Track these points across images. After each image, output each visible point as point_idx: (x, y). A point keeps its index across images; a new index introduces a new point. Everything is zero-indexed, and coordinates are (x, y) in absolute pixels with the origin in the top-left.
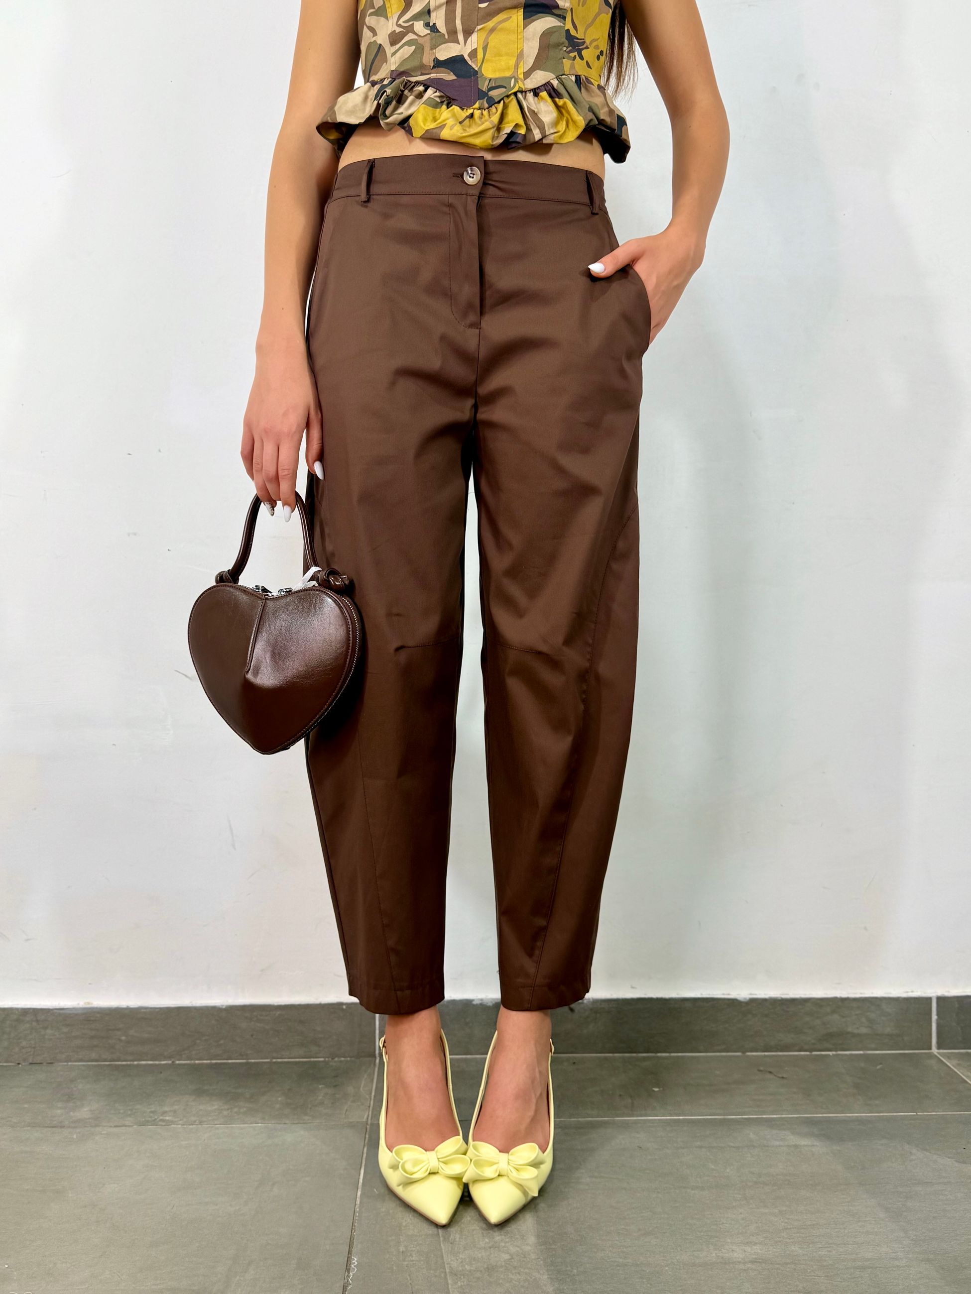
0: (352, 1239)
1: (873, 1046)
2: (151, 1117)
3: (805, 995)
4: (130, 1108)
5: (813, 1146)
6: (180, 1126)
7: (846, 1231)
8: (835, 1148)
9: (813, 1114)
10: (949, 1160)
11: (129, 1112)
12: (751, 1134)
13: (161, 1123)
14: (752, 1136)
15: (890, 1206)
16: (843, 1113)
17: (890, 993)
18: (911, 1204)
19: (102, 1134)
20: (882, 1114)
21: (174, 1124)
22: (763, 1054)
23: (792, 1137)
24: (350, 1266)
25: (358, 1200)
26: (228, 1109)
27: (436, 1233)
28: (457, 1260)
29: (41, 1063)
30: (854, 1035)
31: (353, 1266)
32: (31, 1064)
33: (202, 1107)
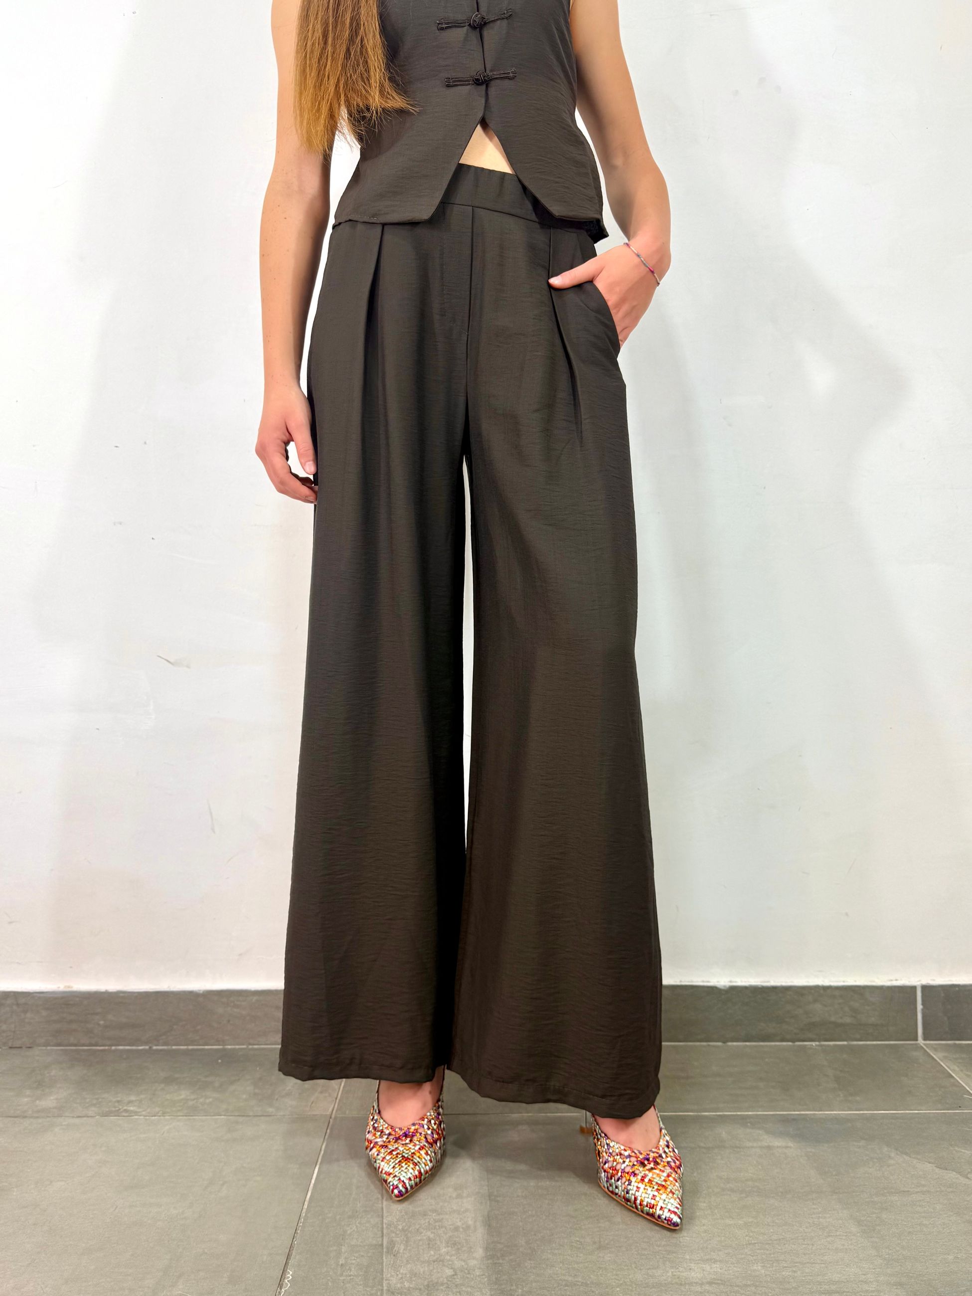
0: (291, 1247)
1: (858, 1036)
2: (115, 1107)
3: (786, 983)
4: (97, 1096)
5: (787, 1147)
6: (142, 1117)
7: (814, 1248)
8: (809, 1150)
9: (791, 1111)
10: (929, 1165)
11: (94, 1102)
12: (724, 1133)
13: (124, 1114)
14: (724, 1135)
15: (863, 1218)
16: (821, 1111)
17: (874, 981)
18: (885, 1216)
19: (62, 1125)
20: (862, 1112)
21: (136, 1115)
22: (744, 1044)
23: (766, 1137)
24: (284, 1282)
25: (306, 1203)
26: (194, 1100)
27: (380, 1243)
28: (397, 1275)
29: (21, 1047)
30: (837, 1025)
31: (286, 1281)
32: (11, 1048)
33: (168, 1097)
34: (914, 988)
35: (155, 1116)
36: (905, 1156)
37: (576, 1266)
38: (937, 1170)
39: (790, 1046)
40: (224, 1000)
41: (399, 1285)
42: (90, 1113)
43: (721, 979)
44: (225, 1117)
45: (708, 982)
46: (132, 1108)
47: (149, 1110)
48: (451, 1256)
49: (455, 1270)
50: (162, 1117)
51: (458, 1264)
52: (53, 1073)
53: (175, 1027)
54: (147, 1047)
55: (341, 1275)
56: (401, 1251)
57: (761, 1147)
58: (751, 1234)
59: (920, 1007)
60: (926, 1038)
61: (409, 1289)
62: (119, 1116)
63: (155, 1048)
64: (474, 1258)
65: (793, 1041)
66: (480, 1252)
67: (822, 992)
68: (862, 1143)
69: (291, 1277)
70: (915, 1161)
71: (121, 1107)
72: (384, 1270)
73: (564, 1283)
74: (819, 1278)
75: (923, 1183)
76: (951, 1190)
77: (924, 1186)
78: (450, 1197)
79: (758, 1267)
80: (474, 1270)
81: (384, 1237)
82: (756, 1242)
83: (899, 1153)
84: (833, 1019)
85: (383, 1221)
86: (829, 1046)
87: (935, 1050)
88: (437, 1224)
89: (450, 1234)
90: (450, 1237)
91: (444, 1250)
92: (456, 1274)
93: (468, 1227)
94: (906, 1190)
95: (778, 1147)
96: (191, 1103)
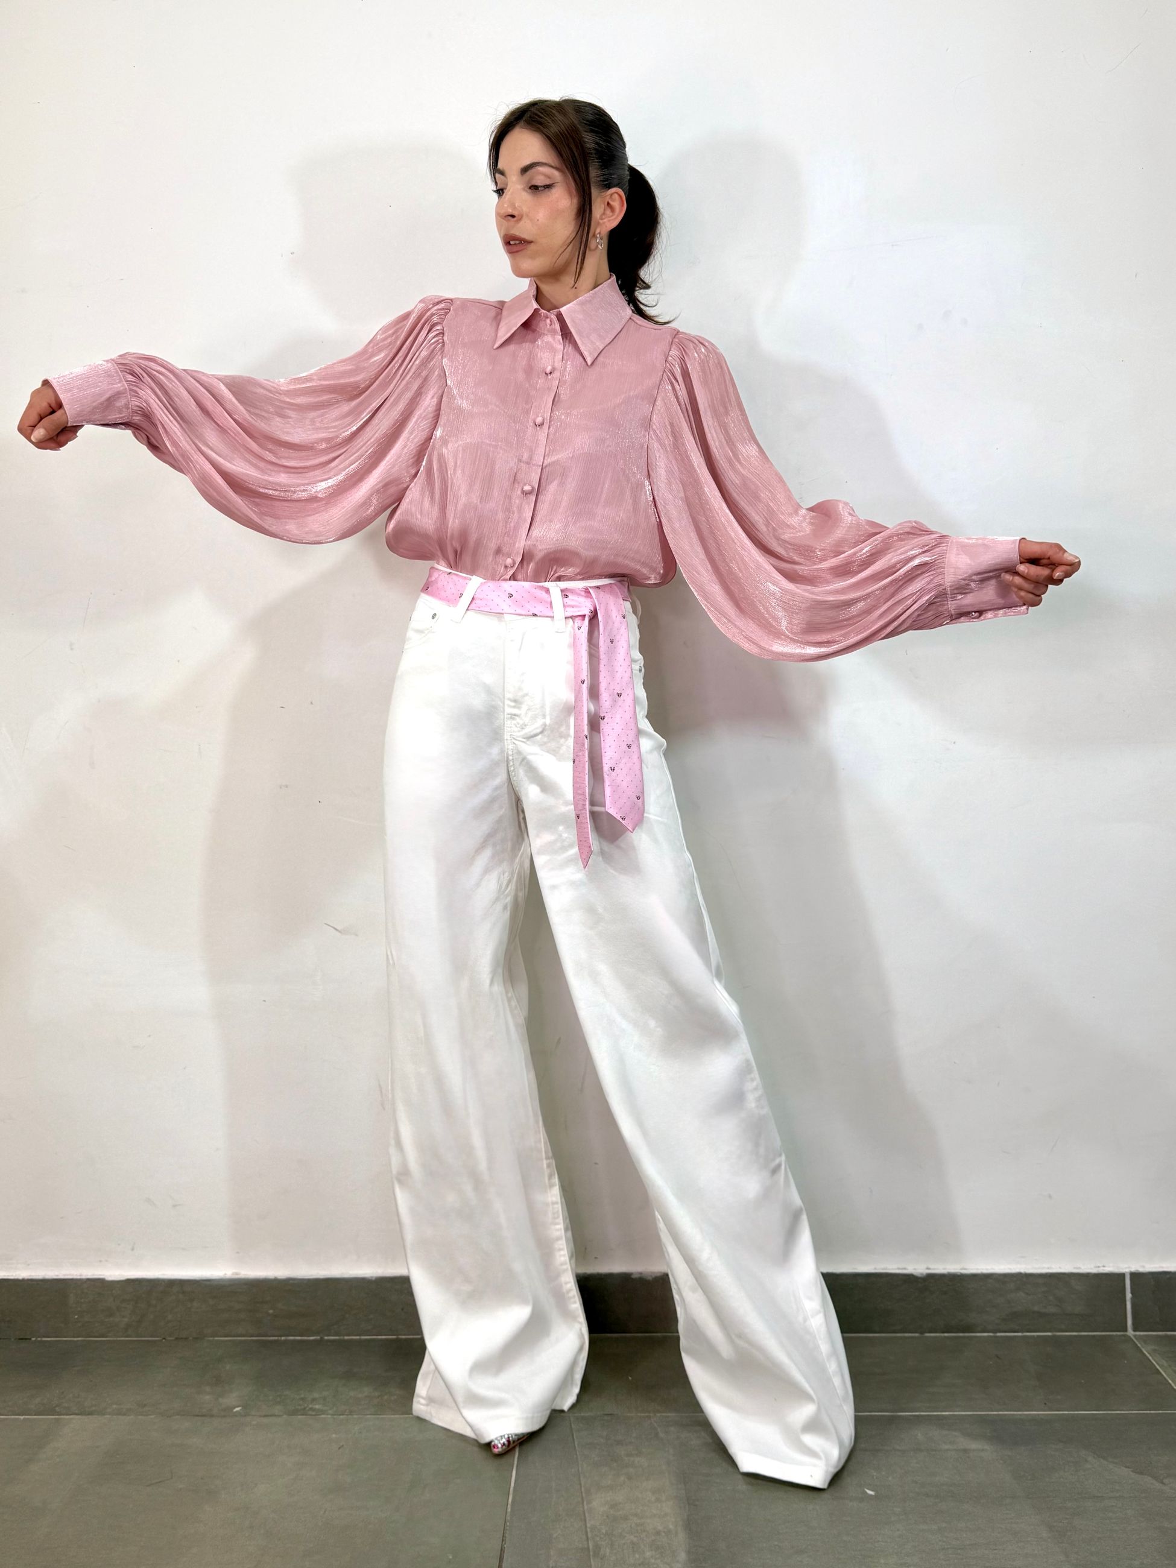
0: (502, 1550)
2: (300, 1405)
3: (987, 1269)
4: (279, 1393)
5: (983, 1450)
6: (329, 1416)
7: (1005, 1553)
8: (1006, 1453)
9: (989, 1411)
10: (1126, 1469)
11: (278, 1399)
12: (919, 1435)
13: (310, 1412)
14: (920, 1436)
15: (1055, 1524)
16: (1020, 1411)
17: (1080, 1268)
20: (1062, 1413)
21: (323, 1414)
22: (942, 1335)
23: (962, 1439)
25: (509, 1506)
26: (378, 1397)
27: (586, 1546)
30: (1041, 1315)
32: (177, 1339)
33: (352, 1393)
34: (1121, 1277)
35: (343, 1415)
36: (1102, 1460)
38: (1133, 1475)
39: (991, 1336)
40: (398, 1287)
42: (276, 1412)
43: (918, 1266)
45: (905, 1269)
46: (317, 1407)
47: (335, 1409)
48: (656, 1559)
50: (350, 1416)
52: (228, 1367)
53: (347, 1316)
54: (319, 1338)
56: (608, 1554)
57: (957, 1450)
59: (1129, 1296)
60: (1135, 1330)
62: (306, 1415)
63: (326, 1338)
64: (678, 1562)
65: (994, 1332)
66: (682, 1556)
67: (1024, 1279)
68: (1060, 1446)
70: (1111, 1466)
71: (306, 1405)
75: (1117, 1488)
76: (1143, 1495)
77: (1118, 1491)
78: (649, 1501)
81: (590, 1542)
82: (949, 1547)
83: (1096, 1456)
84: (1036, 1308)
85: (586, 1527)
86: (1032, 1337)
87: (1145, 1342)
88: (639, 1528)
89: (653, 1538)
90: (653, 1541)
93: (670, 1531)
94: (1099, 1495)
95: (974, 1450)
96: (375, 1401)
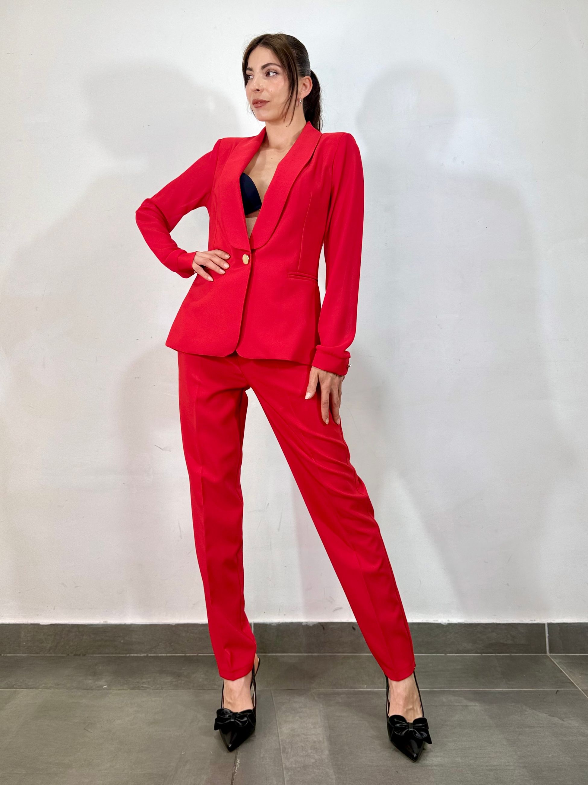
1: (515, 651)
2: (137, 685)
3: (477, 621)
4: (126, 680)
6: (151, 690)
7: (485, 751)
8: (486, 707)
9: (478, 688)
10: (545, 714)
12: (444, 699)
13: (142, 688)
15: (510, 738)
16: (494, 688)
17: (523, 621)
18: (521, 738)
21: (148, 689)
22: (456, 655)
23: (465, 701)
24: (236, 764)
26: (175, 681)
27: (279, 748)
28: (289, 762)
29: (80, 655)
30: (504, 645)
31: (237, 764)
32: (75, 655)
33: (162, 680)
34: (543, 625)
35: (157, 689)
36: (533, 710)
37: (372, 758)
38: (549, 717)
39: (480, 656)
40: (186, 629)
41: (290, 766)
42: (125, 688)
43: (443, 620)
44: (193, 690)
45: (437, 621)
46: (145, 686)
47: (154, 686)
48: (313, 754)
49: (316, 760)
50: (161, 690)
51: (316, 757)
52: (100, 668)
53: (160, 644)
54: (146, 655)
55: (263, 761)
56: (290, 751)
57: (462, 706)
58: (456, 745)
59: (547, 635)
60: (550, 653)
61: (295, 767)
63: (149, 655)
64: (324, 755)
65: (481, 653)
67: (496, 626)
68: (513, 704)
69: (239, 762)
70: (538, 713)
72: (283, 759)
73: (367, 765)
74: (487, 764)
75: (541, 722)
76: (554, 726)
77: (541, 724)
78: (310, 728)
79: (459, 760)
80: (325, 760)
81: (281, 746)
82: (458, 748)
83: (531, 709)
84: (502, 641)
85: (279, 738)
86: (500, 656)
87: (555, 658)
88: (305, 740)
89: (312, 744)
91: (310, 751)
92: (316, 761)
93: (320, 741)
94: (532, 726)
95: (471, 706)
96: (174, 683)
